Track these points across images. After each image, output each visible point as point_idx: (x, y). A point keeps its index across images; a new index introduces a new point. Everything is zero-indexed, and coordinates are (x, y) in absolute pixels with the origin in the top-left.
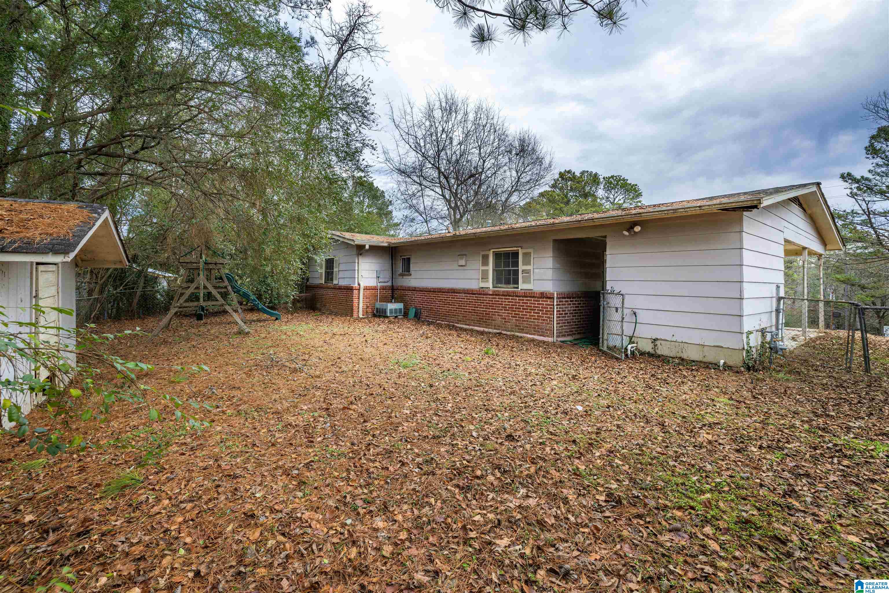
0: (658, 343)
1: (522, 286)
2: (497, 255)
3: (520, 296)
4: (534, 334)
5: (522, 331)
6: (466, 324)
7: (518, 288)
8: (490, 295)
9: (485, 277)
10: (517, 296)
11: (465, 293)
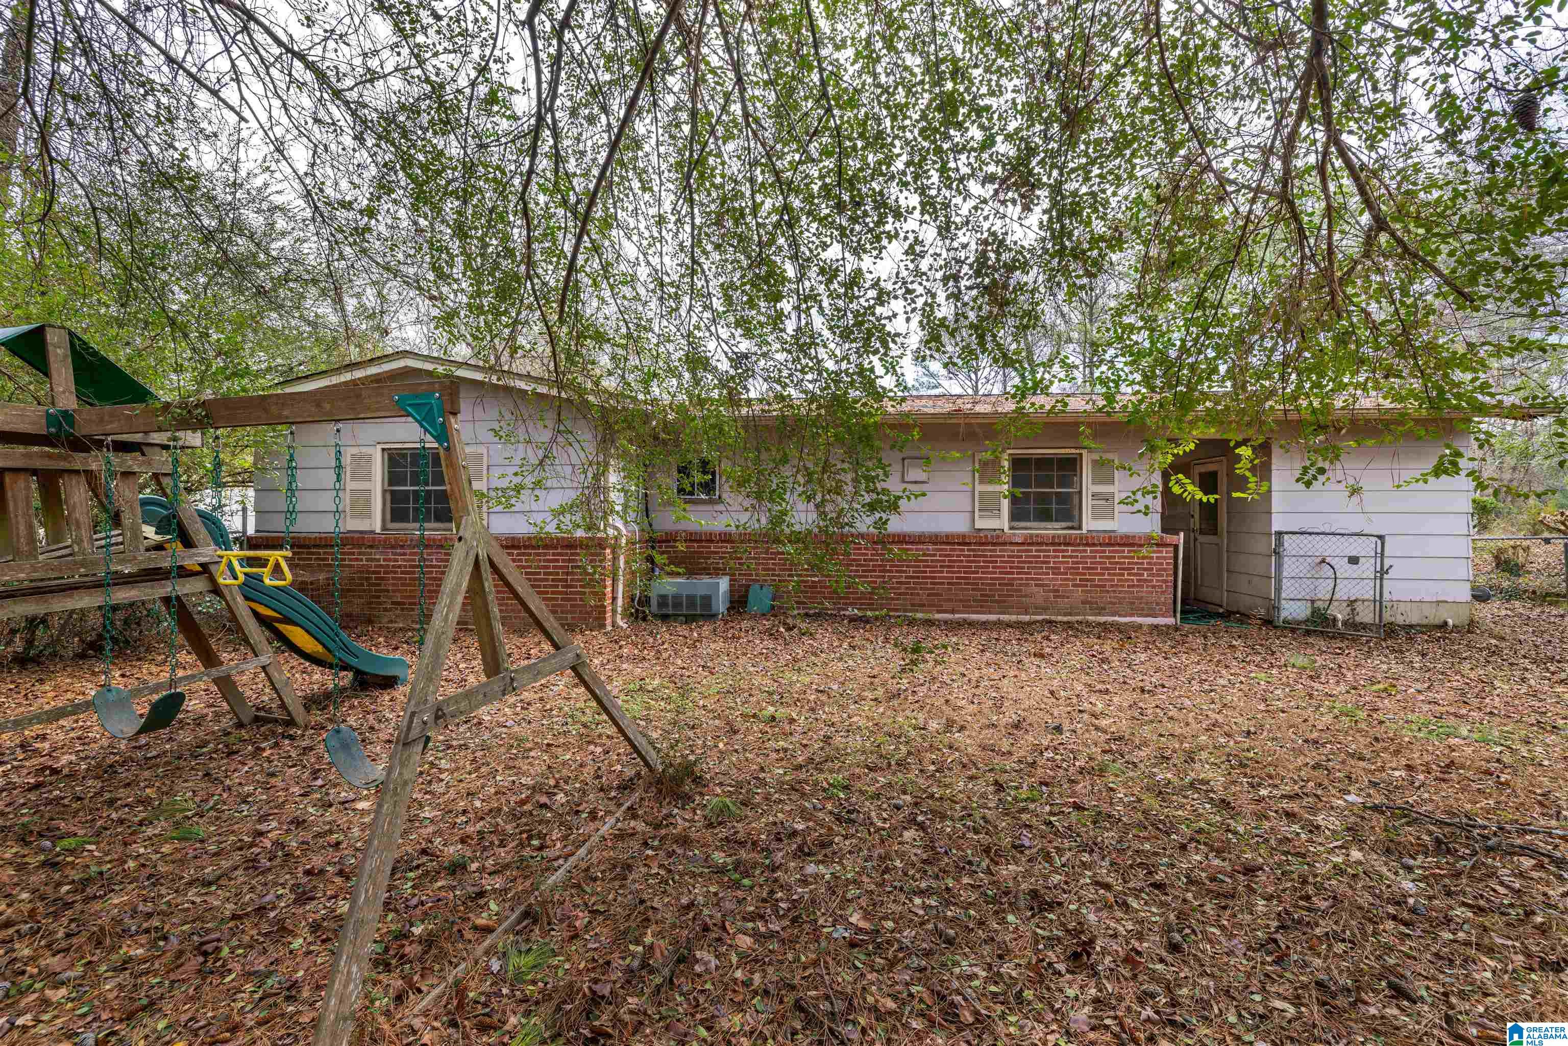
0: (1356, 605)
1: (1090, 524)
2: (1018, 463)
3: (1094, 545)
4: (1132, 615)
5: (1100, 611)
6: (939, 612)
7: (1080, 528)
8: (1017, 544)
9: (989, 507)
10: (1087, 545)
11: (935, 543)
